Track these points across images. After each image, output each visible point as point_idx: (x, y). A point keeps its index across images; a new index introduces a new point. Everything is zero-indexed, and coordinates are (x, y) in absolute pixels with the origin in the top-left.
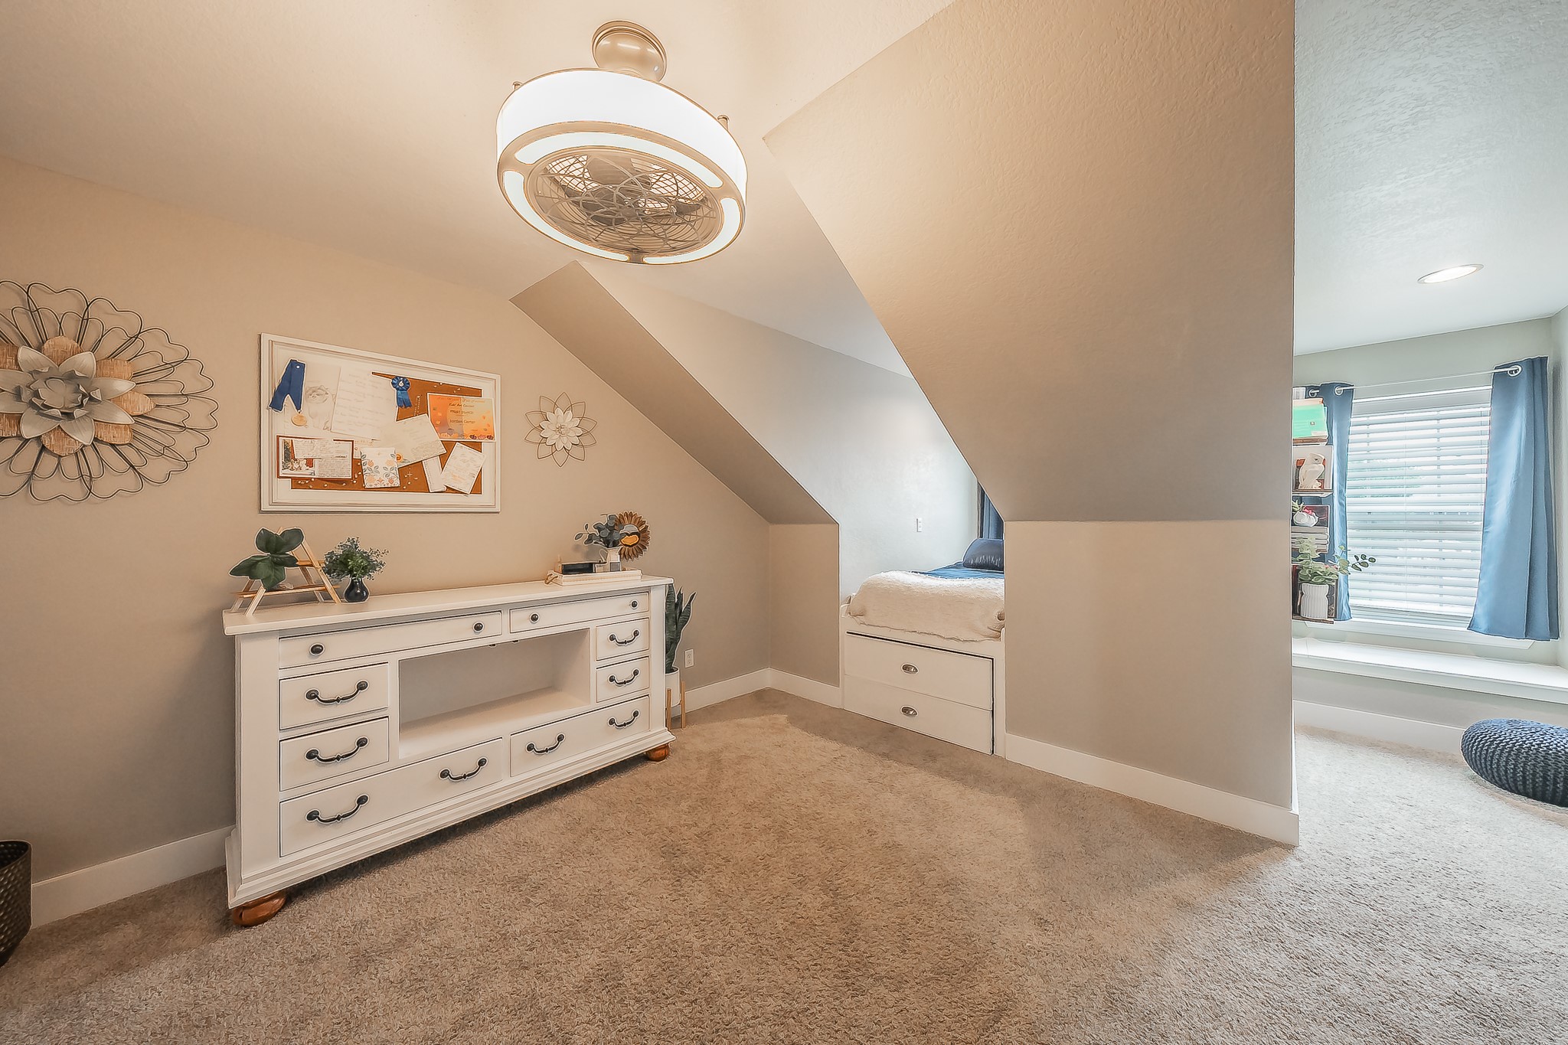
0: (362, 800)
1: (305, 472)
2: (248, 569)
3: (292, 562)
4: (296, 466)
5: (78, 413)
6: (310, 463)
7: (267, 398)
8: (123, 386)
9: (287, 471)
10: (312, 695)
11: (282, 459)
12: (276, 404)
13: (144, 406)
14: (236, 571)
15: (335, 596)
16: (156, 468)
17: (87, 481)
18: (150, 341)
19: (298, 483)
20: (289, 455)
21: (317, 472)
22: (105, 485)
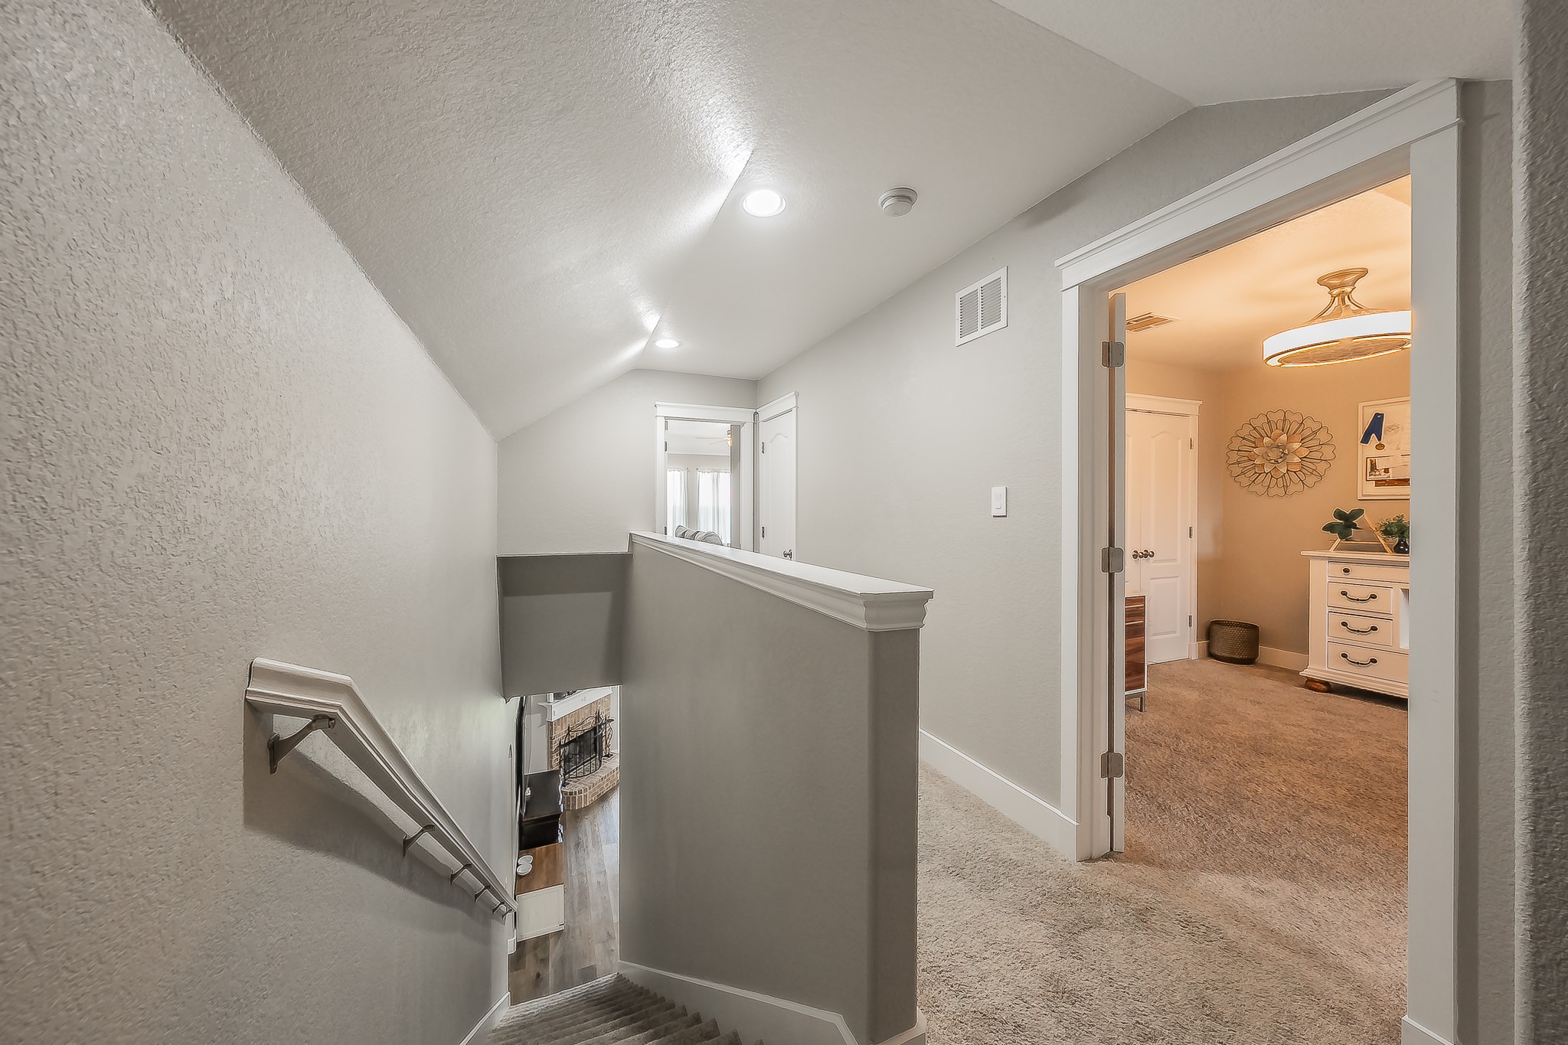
0: (1374, 661)
1: (1384, 476)
2: (1330, 528)
3: (1355, 526)
4: (1377, 473)
5: (1280, 460)
6: (1386, 471)
7: (1361, 436)
8: (1296, 446)
9: (1372, 477)
10: (1344, 593)
11: (1369, 470)
12: (1366, 439)
13: (1305, 452)
14: (1325, 529)
15: (1387, 549)
16: (1310, 480)
17: (1286, 487)
18: (1308, 423)
19: (1379, 483)
20: (1373, 467)
21: (1391, 476)
22: (1292, 489)
